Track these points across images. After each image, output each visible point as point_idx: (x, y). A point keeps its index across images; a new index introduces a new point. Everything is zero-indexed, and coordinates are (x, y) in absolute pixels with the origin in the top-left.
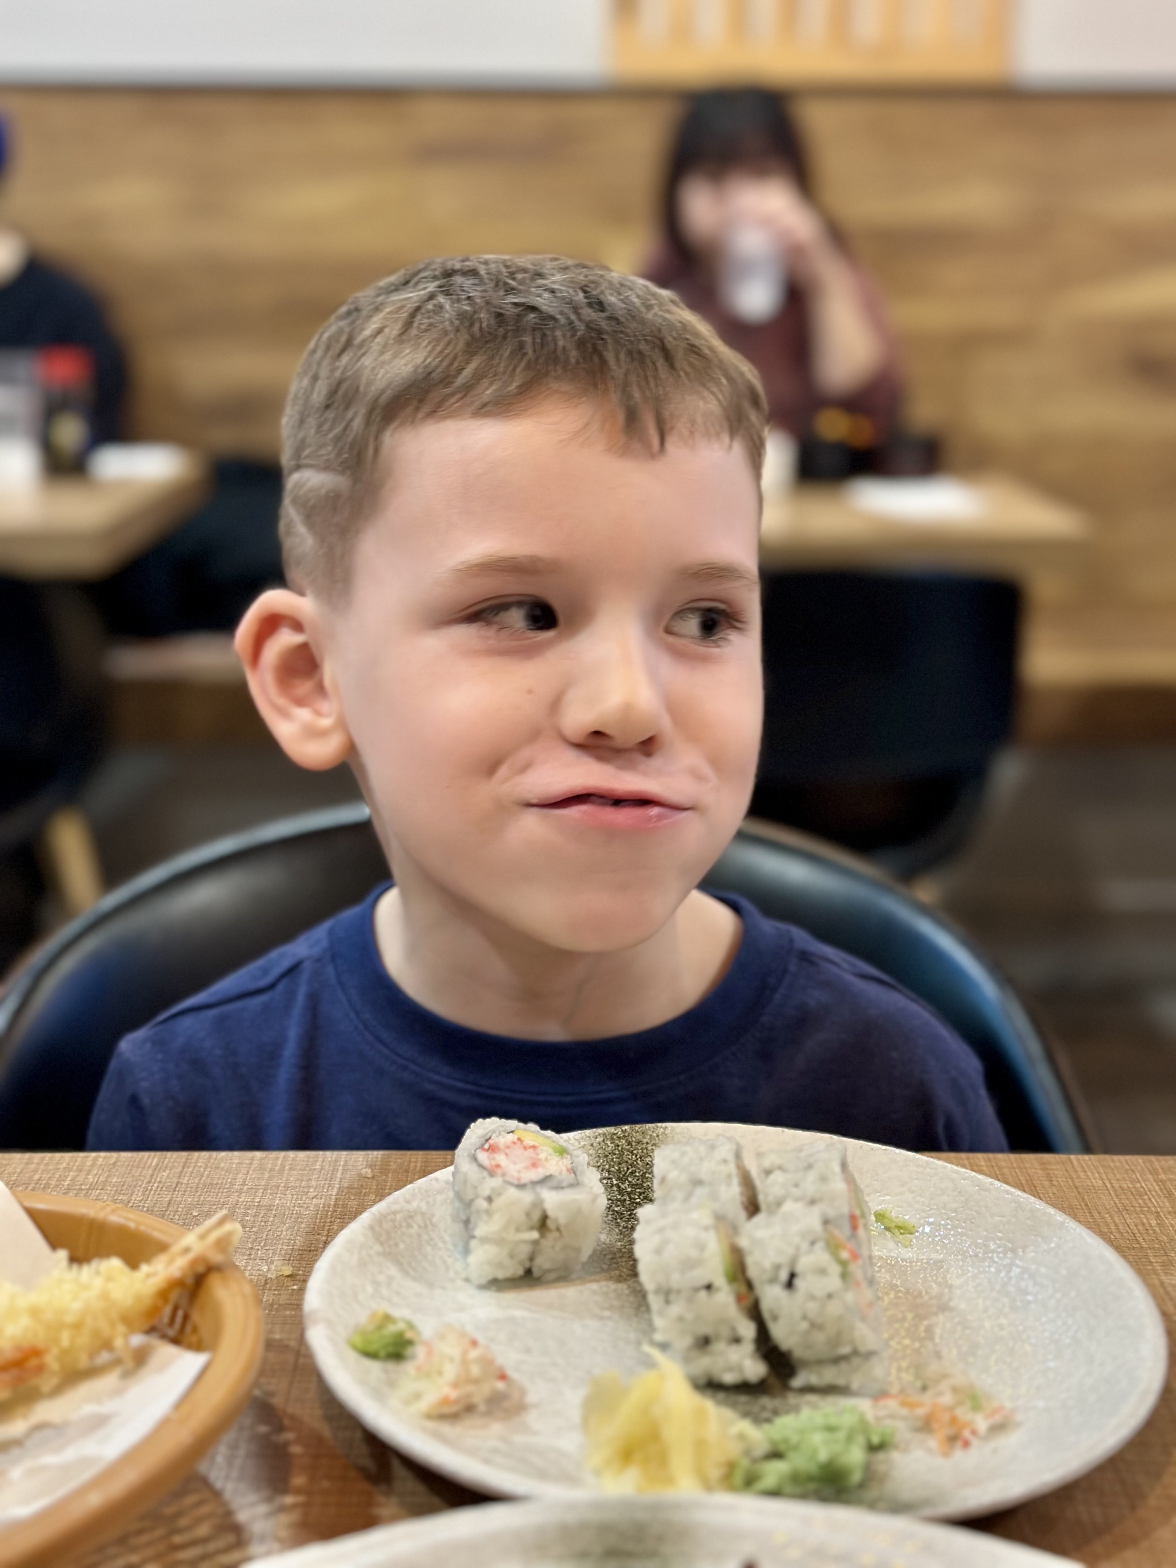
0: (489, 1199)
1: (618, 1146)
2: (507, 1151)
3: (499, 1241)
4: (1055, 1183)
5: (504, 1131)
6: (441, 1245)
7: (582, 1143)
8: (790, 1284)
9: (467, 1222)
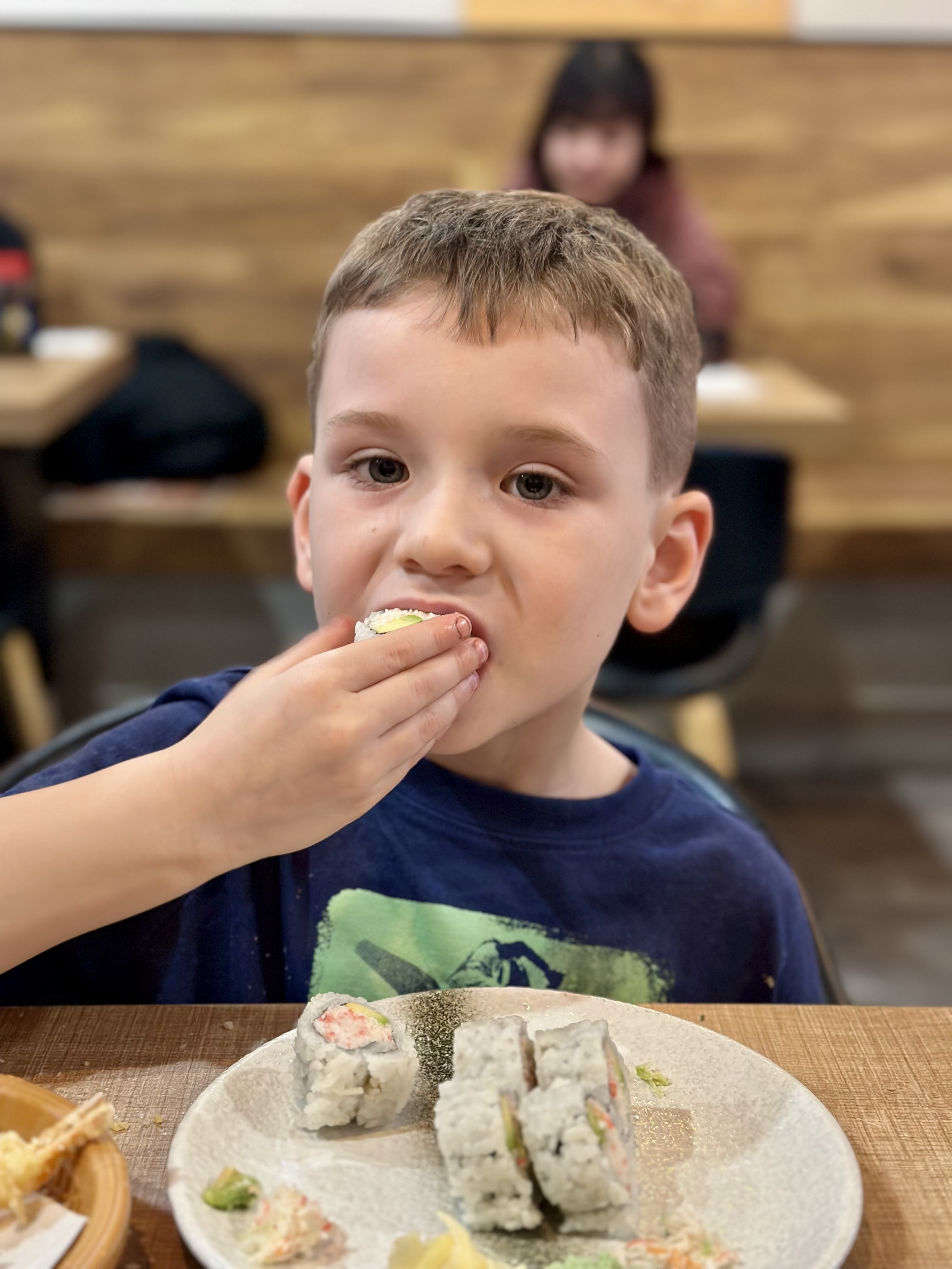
0: (324, 1061)
1: (432, 1008)
2: (341, 1021)
3: (331, 1096)
4: (785, 1032)
5: (338, 1003)
6: (284, 1099)
7: (403, 1006)
8: (557, 1151)
9: (305, 1079)
